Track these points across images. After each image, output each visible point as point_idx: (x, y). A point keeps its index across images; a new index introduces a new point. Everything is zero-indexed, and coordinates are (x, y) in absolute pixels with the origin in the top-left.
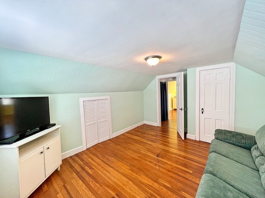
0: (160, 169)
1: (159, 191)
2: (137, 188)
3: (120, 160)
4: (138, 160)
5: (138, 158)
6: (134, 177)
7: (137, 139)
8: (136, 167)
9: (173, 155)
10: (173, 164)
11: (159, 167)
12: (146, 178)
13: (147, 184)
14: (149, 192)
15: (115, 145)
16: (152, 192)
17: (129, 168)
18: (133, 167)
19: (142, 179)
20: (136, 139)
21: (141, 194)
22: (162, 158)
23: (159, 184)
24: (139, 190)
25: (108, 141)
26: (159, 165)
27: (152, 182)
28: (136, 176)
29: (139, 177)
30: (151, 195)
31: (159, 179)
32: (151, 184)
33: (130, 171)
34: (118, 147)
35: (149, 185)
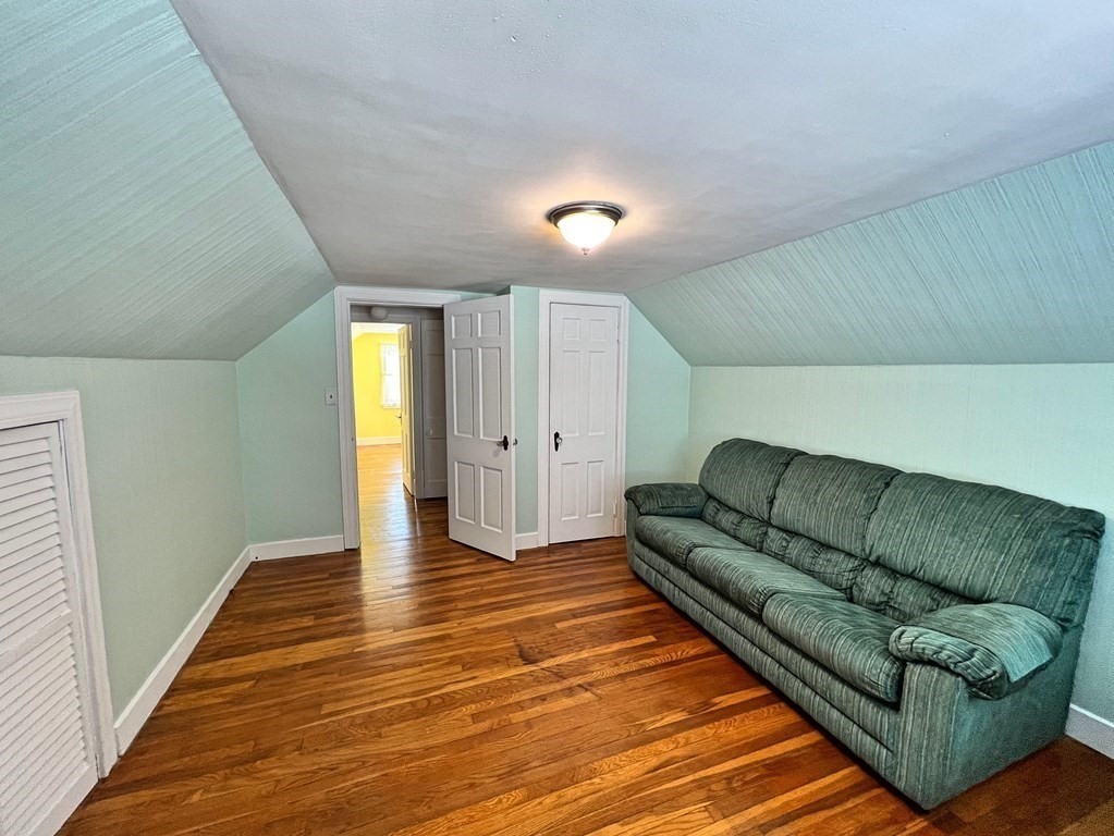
0: (599, 692)
1: (691, 754)
2: (654, 818)
3: (421, 811)
4: (491, 731)
5: (484, 726)
6: (586, 800)
7: (332, 654)
8: (534, 764)
9: (559, 626)
10: (600, 652)
11: (587, 690)
12: (616, 759)
13: (647, 773)
14: (687, 784)
15: (226, 778)
16: (690, 778)
17: (518, 794)
18: (525, 773)
19: (616, 774)
20: (323, 656)
21: (686, 818)
22: (553, 657)
23: (666, 737)
24: (669, 817)
25: (93, 807)
26: (580, 686)
27: (646, 751)
28: (585, 786)
29: (597, 780)
30: (700, 787)
31: (643, 724)
32: (655, 762)
33: (538, 800)
34: (279, 770)
35: (656, 769)
